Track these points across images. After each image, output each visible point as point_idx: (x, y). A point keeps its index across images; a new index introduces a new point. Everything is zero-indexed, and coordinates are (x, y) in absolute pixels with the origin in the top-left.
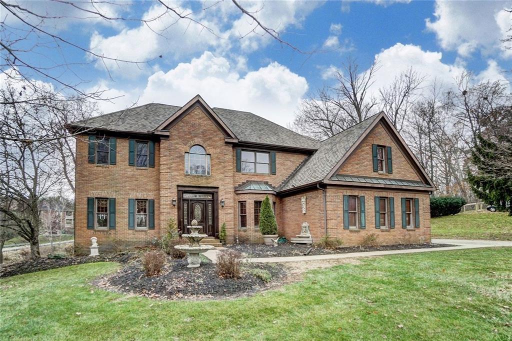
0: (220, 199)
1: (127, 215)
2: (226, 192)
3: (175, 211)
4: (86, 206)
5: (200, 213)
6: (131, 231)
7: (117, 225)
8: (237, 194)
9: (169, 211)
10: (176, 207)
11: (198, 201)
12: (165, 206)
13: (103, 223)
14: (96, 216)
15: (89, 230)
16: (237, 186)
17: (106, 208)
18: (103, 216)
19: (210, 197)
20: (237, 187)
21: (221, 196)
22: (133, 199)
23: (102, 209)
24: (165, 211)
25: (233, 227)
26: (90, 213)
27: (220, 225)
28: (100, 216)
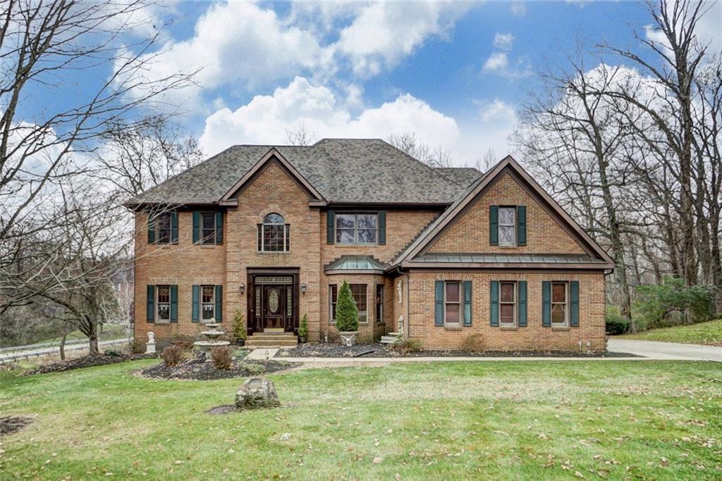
0: (301, 282)
1: (190, 305)
2: (310, 273)
3: (244, 300)
4: (145, 295)
5: (276, 302)
6: (195, 325)
7: (179, 318)
8: (327, 275)
9: (236, 300)
10: (245, 294)
11: (274, 286)
12: (232, 294)
13: (165, 315)
14: (157, 306)
15: (150, 324)
16: (328, 263)
17: (168, 297)
18: (164, 306)
19: (288, 281)
20: (328, 266)
21: (304, 280)
22: (198, 286)
23: (163, 299)
24: (232, 300)
25: (318, 319)
26: (150, 303)
27: (301, 317)
28: (162, 307)
